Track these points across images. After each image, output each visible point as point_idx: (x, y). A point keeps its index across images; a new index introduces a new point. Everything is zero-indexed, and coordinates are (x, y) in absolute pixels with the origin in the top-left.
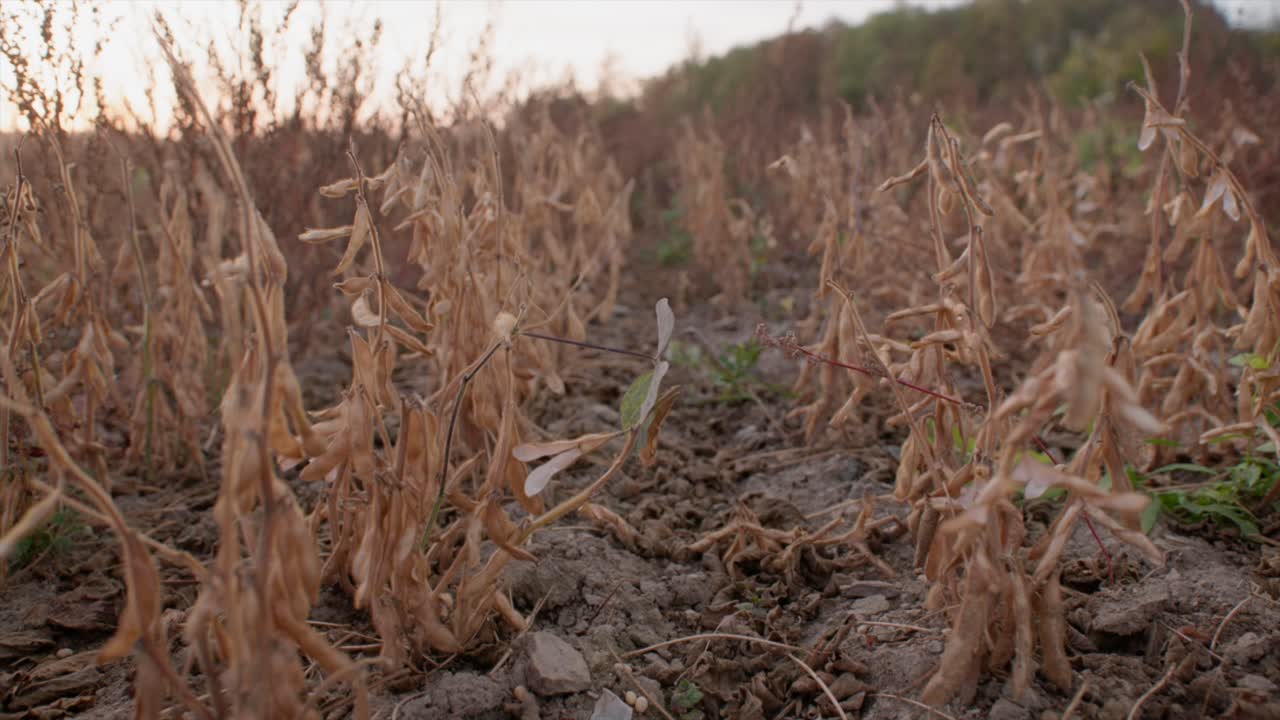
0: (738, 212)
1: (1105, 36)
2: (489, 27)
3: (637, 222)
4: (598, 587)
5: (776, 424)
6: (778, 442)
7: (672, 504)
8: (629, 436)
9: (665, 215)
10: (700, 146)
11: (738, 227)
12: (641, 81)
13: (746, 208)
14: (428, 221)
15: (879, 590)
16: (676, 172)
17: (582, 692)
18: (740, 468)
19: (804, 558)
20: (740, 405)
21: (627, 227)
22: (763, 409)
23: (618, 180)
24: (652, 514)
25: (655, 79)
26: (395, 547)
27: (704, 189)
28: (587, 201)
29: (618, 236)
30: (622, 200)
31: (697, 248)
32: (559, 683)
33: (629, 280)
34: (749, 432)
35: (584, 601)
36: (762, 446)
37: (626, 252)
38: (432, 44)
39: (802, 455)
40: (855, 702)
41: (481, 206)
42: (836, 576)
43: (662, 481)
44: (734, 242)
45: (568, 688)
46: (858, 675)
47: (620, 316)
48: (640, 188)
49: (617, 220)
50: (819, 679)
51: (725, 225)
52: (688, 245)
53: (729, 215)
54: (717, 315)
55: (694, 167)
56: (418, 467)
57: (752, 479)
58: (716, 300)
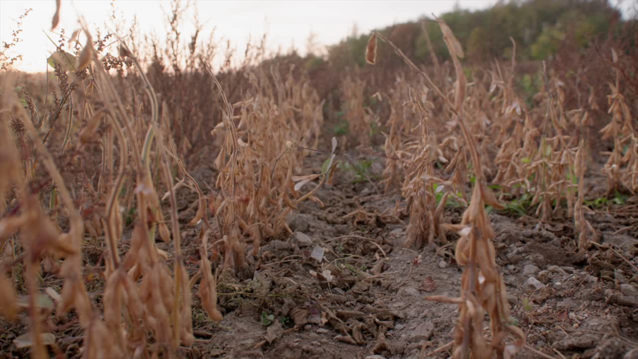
0: (367, 112)
1: (559, 25)
2: (264, 36)
3: (325, 116)
4: (313, 227)
5: (375, 188)
6: (376, 193)
7: (337, 210)
8: (324, 176)
9: (337, 114)
10: (352, 85)
11: (367, 118)
12: (327, 47)
13: (370, 111)
14: (257, 115)
15: (399, 227)
16: (342, 94)
17: (311, 246)
18: (361, 200)
19: (378, 220)
20: (364, 183)
21: (321, 118)
22: (372, 183)
23: (317, 99)
24: (330, 212)
25: (334, 45)
26: (260, 203)
27: (353, 103)
28: (307, 108)
29: (318, 122)
30: (319, 108)
31: (351, 127)
32: (304, 243)
33: (322, 141)
34: (366, 190)
35: (309, 231)
36: (370, 194)
37: (321, 129)
38: (248, 47)
39: (383, 196)
40: (388, 250)
41: (273, 110)
42: (387, 224)
43: (334, 204)
44: (365, 124)
45: (306, 245)
46: (389, 245)
47: (319, 154)
48: (327, 102)
49: (318, 115)
50: (379, 246)
51: (362, 118)
52: (347, 127)
53: (364, 112)
54: (358, 154)
55: (349, 93)
56: (265, 183)
57: (366, 204)
58: (358, 148)
